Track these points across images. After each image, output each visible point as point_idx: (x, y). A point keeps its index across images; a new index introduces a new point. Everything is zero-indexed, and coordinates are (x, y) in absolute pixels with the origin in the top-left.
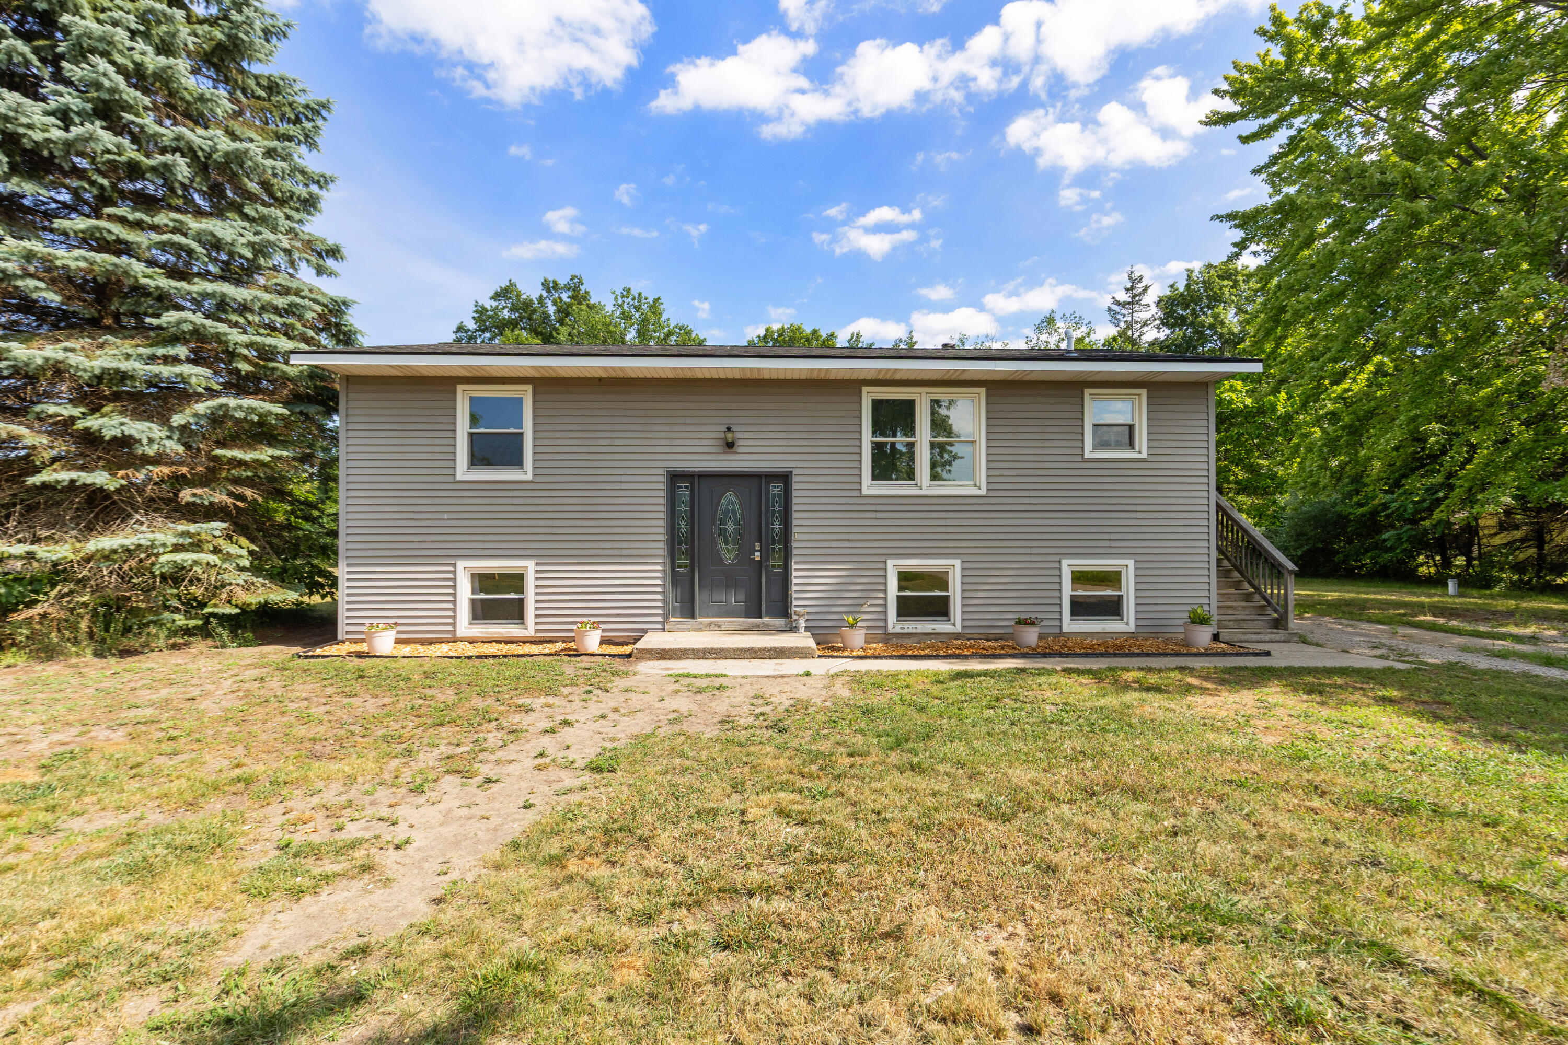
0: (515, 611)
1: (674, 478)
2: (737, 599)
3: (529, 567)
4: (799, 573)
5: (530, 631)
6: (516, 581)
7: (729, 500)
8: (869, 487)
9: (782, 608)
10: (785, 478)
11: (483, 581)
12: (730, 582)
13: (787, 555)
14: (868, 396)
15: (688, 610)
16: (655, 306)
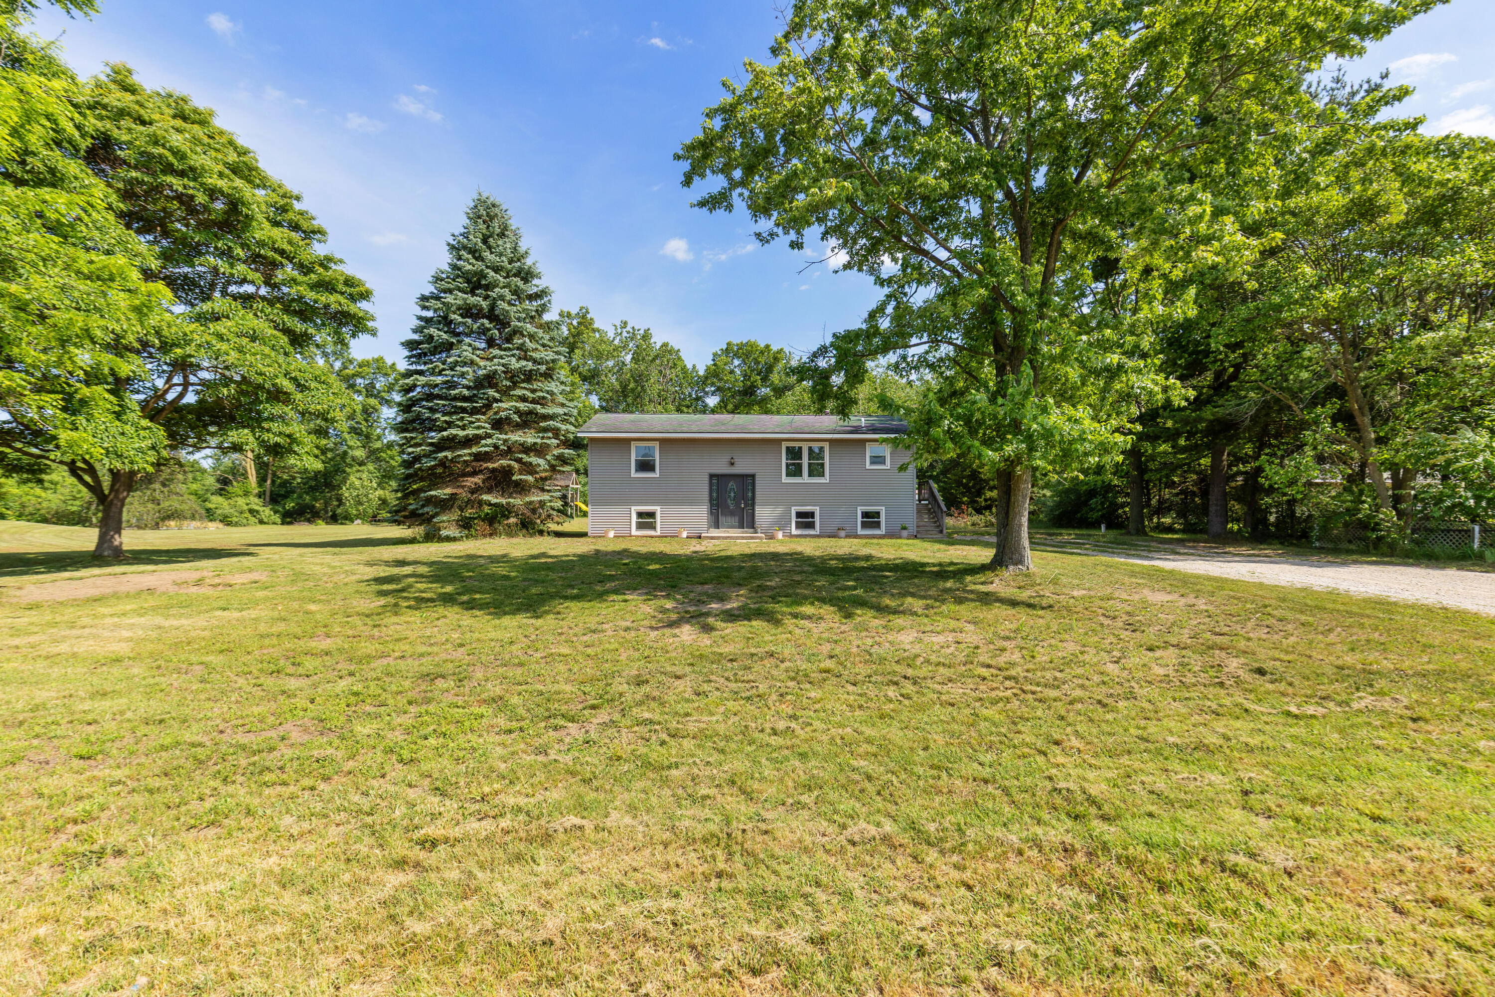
0: (652, 526)
1: (712, 476)
2: (735, 520)
3: (657, 509)
4: (758, 509)
5: (658, 532)
6: (652, 515)
7: (732, 484)
8: (785, 479)
9: (752, 525)
10: (753, 476)
11: (640, 515)
12: (732, 514)
13: (753, 505)
14: (784, 445)
15: (717, 526)
16: (646, 336)
